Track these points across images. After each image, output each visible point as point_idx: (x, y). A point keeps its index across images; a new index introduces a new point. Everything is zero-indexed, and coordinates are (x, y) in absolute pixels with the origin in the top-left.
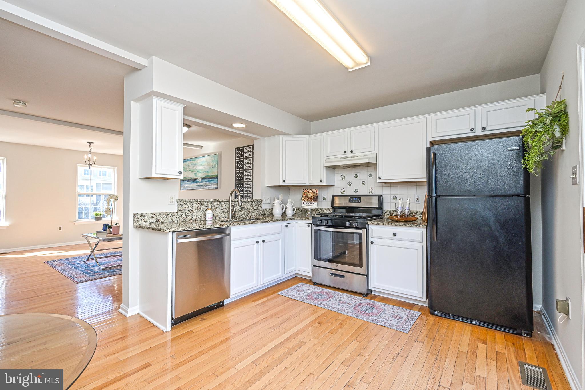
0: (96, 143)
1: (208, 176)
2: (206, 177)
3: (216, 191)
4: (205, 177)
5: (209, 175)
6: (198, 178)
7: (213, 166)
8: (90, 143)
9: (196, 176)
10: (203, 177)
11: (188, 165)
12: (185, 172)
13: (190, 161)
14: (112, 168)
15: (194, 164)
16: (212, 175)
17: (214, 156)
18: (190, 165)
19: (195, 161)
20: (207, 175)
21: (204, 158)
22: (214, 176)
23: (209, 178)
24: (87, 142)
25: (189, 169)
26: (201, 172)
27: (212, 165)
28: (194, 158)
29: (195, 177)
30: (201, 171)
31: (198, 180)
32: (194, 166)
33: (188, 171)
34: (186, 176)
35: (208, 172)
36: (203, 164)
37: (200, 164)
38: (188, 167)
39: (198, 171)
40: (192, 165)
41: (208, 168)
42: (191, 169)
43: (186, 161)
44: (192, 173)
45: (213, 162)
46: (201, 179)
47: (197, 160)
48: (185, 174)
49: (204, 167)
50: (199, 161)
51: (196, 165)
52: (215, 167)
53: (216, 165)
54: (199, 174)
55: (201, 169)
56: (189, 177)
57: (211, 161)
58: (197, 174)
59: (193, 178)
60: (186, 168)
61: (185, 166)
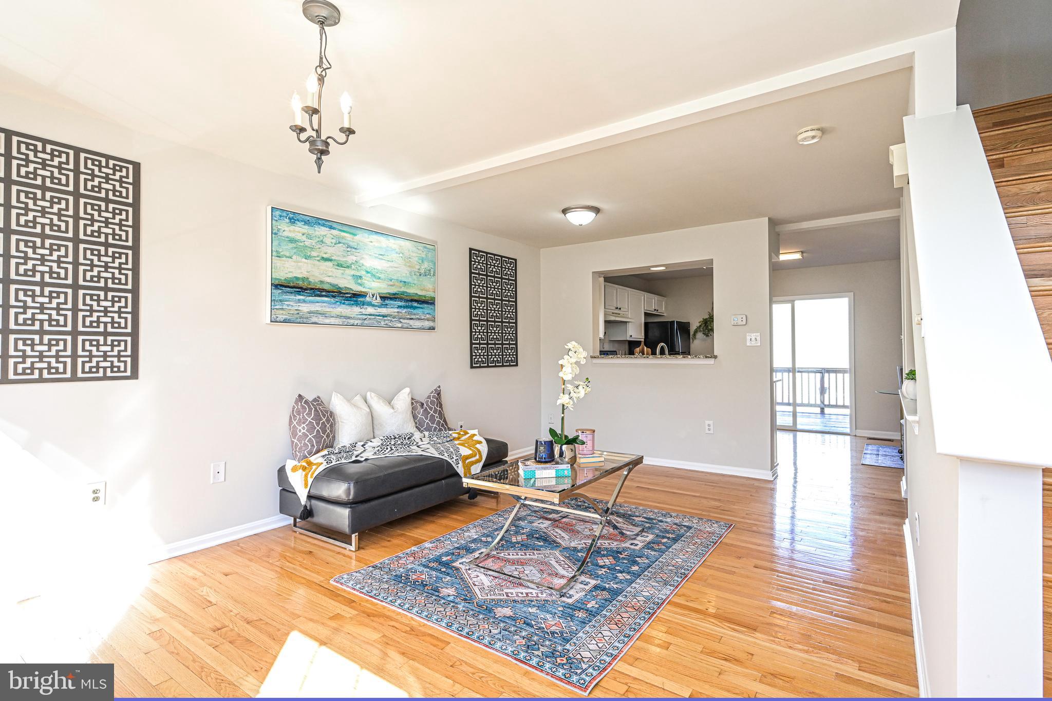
1: (406, 292)
2: (396, 296)
3: (432, 333)
4: (394, 294)
5: (408, 291)
6: (371, 292)
7: (422, 271)
9: (360, 285)
10: (389, 293)
11: (322, 241)
12: (304, 260)
13: (331, 228)
15: (351, 244)
16: (420, 293)
17: (425, 247)
18: (328, 241)
19: (356, 237)
20: (401, 290)
21: (392, 240)
22: (425, 296)
23: (409, 298)
25: (325, 256)
26: (379, 278)
27: (418, 267)
28: (353, 228)
29: (357, 288)
30: (382, 276)
31: (368, 299)
32: (348, 251)
33: (318, 259)
34: (306, 273)
35: (405, 282)
36: (388, 256)
37: (376, 254)
38: (320, 246)
39: (368, 272)
40: (341, 244)
41: (408, 273)
42: (333, 258)
43: (307, 223)
44: (342, 272)
45: (422, 262)
46: (381, 297)
47: (361, 237)
48: (300, 264)
49: (392, 267)
50: (371, 242)
51: (358, 251)
52: (429, 276)
53: (430, 270)
54: (371, 280)
55: (380, 268)
56: (322, 282)
57: (417, 258)
58: (366, 281)
59: (348, 288)
60: (309, 247)
61: (304, 238)
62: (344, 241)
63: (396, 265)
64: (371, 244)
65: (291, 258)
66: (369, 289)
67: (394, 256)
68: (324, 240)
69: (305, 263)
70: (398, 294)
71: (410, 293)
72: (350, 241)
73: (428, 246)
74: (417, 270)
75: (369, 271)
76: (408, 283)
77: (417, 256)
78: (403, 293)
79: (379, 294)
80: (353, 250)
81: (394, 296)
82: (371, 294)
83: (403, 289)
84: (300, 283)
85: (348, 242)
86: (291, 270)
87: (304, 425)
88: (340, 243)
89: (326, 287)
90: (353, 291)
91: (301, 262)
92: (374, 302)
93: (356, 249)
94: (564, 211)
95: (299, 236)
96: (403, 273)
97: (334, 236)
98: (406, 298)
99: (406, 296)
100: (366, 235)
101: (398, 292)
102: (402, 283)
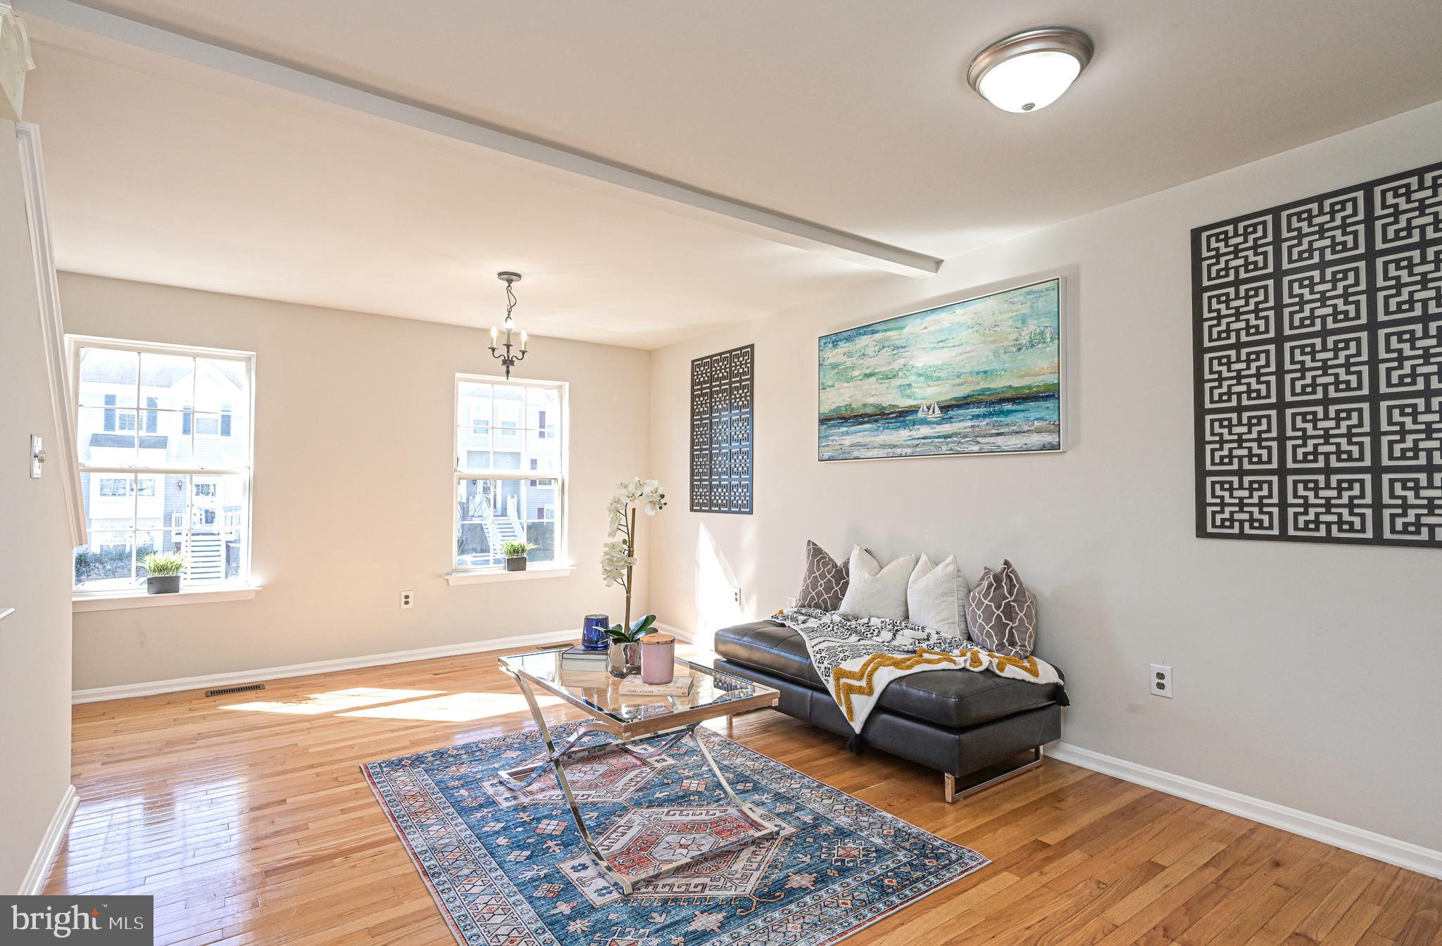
0: (533, 276)
1: (989, 389)
2: (971, 400)
3: (1049, 460)
4: (965, 398)
5: (992, 386)
6: (924, 404)
7: (1024, 341)
8: (510, 277)
9: (909, 397)
10: (955, 399)
11: (864, 355)
12: (846, 384)
13: (874, 332)
14: (554, 387)
15: (898, 343)
16: (1017, 383)
17: (1028, 293)
18: (870, 351)
19: (905, 331)
20: (979, 388)
21: (959, 311)
22: (1029, 387)
23: (994, 399)
24: (500, 274)
25: (868, 371)
26: (939, 378)
28: (896, 321)
29: (905, 403)
30: (943, 374)
31: (920, 415)
32: (894, 355)
33: (860, 378)
34: (849, 399)
35: (985, 372)
36: (953, 338)
37: (932, 343)
38: (861, 361)
39: (920, 375)
40: (886, 349)
41: (990, 354)
42: (876, 371)
43: (848, 339)
44: (887, 385)
45: (1024, 322)
46: (941, 408)
47: (912, 327)
48: (841, 390)
49: (961, 354)
50: (926, 328)
51: (907, 349)
52: (1040, 345)
53: (1042, 333)
54: (925, 385)
55: (939, 363)
56: (865, 405)
57: (1011, 321)
58: (917, 390)
59: (893, 405)
60: (850, 368)
61: (845, 358)
62: (888, 343)
63: (968, 349)
64: (926, 330)
65: (833, 386)
66: (922, 399)
67: (965, 334)
68: (866, 353)
69: (847, 387)
70: (972, 396)
71: (997, 389)
72: (896, 339)
73: (1034, 288)
74: (1012, 343)
75: (922, 372)
76: (992, 372)
77: (1011, 317)
78: (982, 392)
79: (938, 403)
80: (902, 350)
81: (964, 402)
82: (925, 406)
83: (983, 385)
84: (844, 413)
85: (894, 342)
86: (832, 401)
88: (884, 347)
89: (869, 410)
90: (899, 408)
91: (842, 388)
92: (931, 417)
93: (905, 347)
95: (841, 359)
96: (982, 357)
97: (877, 342)
98: (989, 399)
99: (989, 395)
100: (918, 321)
101: (972, 393)
102: (981, 375)
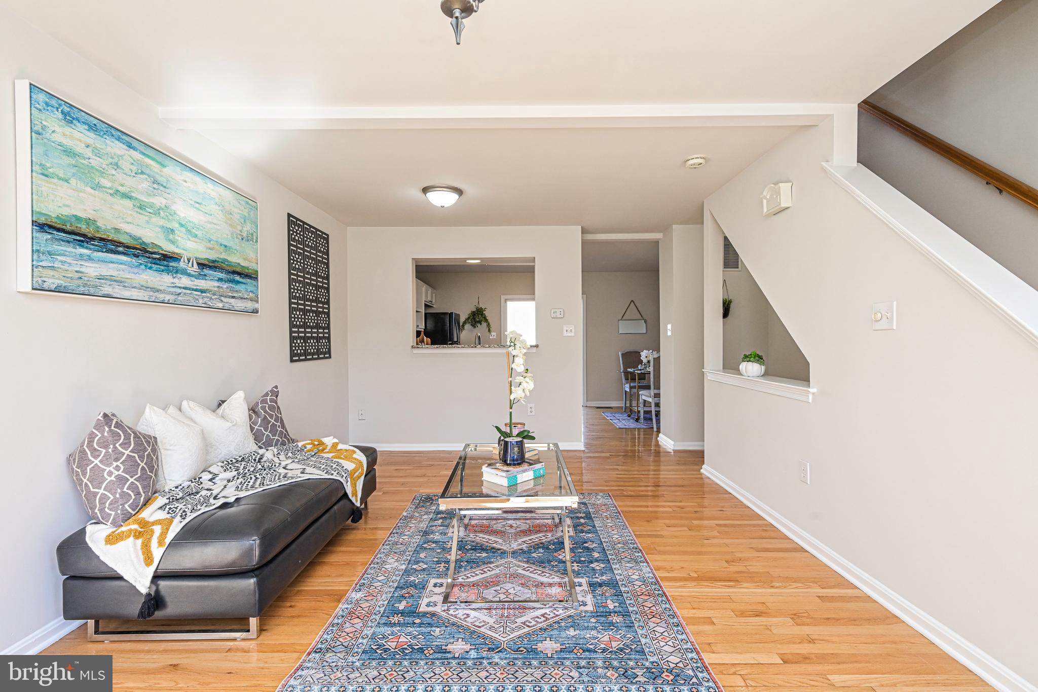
1: (228, 261)
2: (216, 264)
4: (214, 261)
5: (229, 259)
6: (186, 255)
7: (245, 235)
9: (173, 242)
10: (208, 260)
11: (117, 164)
12: (88, 189)
13: (130, 146)
17: (247, 203)
18: (125, 165)
19: (165, 170)
20: (222, 257)
21: (210, 185)
22: (248, 269)
23: (230, 269)
25: (121, 189)
26: (196, 236)
27: (239, 228)
28: (162, 155)
29: (168, 248)
30: (199, 233)
31: (182, 265)
32: (154, 188)
33: (112, 192)
34: (92, 212)
35: (226, 246)
36: (205, 206)
37: (191, 200)
38: (114, 172)
39: (182, 225)
40: (145, 176)
41: (229, 234)
42: (133, 194)
43: (92, 128)
44: (147, 219)
45: (245, 221)
46: (199, 264)
47: (171, 171)
48: (82, 194)
49: (211, 223)
50: (185, 181)
51: (168, 191)
52: (251, 242)
53: (252, 234)
54: (186, 237)
55: (196, 222)
56: (117, 230)
57: (239, 216)
58: (179, 239)
59: (156, 245)
60: (97, 170)
61: (88, 153)
62: (148, 171)
63: (215, 221)
64: (184, 183)
65: (67, 181)
66: (183, 249)
67: (214, 208)
68: (120, 163)
69: (91, 194)
70: (218, 262)
71: (231, 262)
72: (157, 173)
73: (250, 202)
74: (239, 232)
75: (183, 223)
76: (230, 248)
77: (239, 213)
78: (224, 261)
79: (196, 258)
80: (162, 188)
81: (213, 265)
82: (186, 258)
83: (224, 256)
84: (83, 228)
85: (155, 175)
86: (67, 203)
87: (118, 463)
88: (142, 173)
89: (124, 239)
90: (162, 250)
91: (84, 192)
92: (190, 270)
93: (165, 187)
94: (425, 190)
95: (80, 148)
96: (224, 234)
97: (134, 161)
98: (228, 268)
99: (227, 265)
100: (178, 169)
101: (218, 259)
102: (222, 248)
